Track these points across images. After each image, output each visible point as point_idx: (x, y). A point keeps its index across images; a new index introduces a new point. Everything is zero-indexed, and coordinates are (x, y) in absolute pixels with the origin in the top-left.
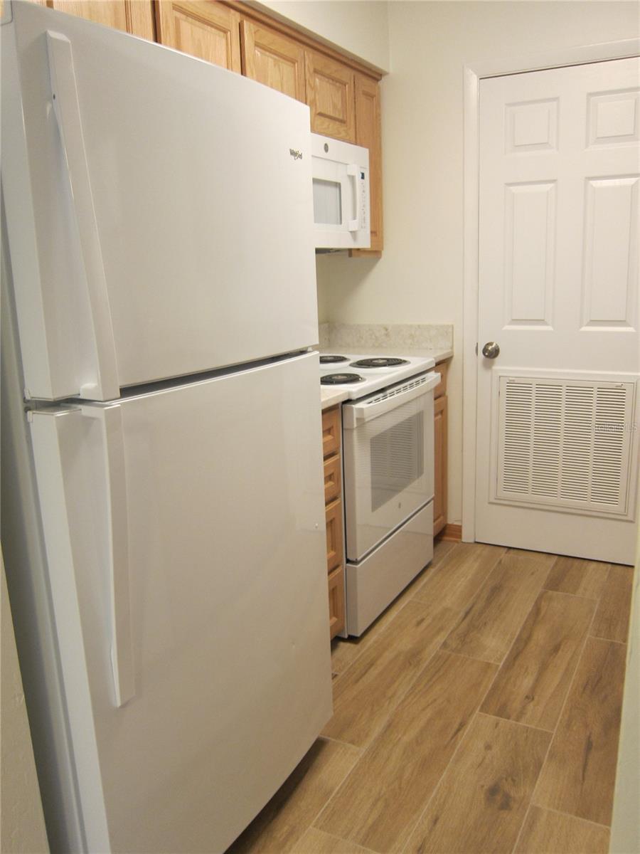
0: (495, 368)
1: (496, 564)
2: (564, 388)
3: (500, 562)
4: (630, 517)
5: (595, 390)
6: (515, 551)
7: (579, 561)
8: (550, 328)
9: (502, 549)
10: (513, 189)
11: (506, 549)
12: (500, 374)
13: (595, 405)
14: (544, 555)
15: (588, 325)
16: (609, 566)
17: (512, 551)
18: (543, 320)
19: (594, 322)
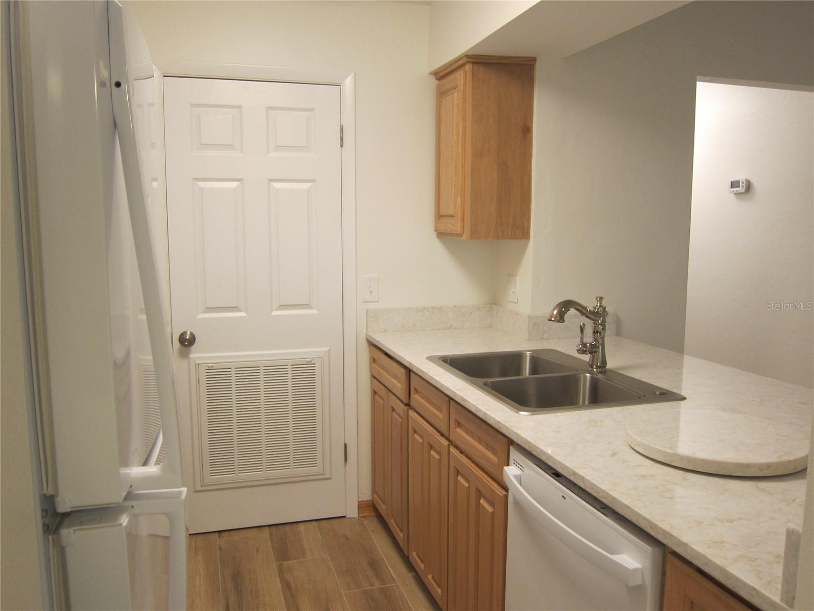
0: (192, 356)
1: (218, 551)
2: (262, 368)
3: (220, 549)
4: (327, 476)
5: (289, 367)
6: (227, 533)
7: (288, 526)
8: (243, 314)
9: (213, 535)
10: (201, 184)
11: (217, 534)
12: (198, 362)
13: (290, 380)
14: (255, 529)
15: (277, 309)
16: (314, 523)
17: (223, 534)
18: (237, 307)
19: (282, 307)
